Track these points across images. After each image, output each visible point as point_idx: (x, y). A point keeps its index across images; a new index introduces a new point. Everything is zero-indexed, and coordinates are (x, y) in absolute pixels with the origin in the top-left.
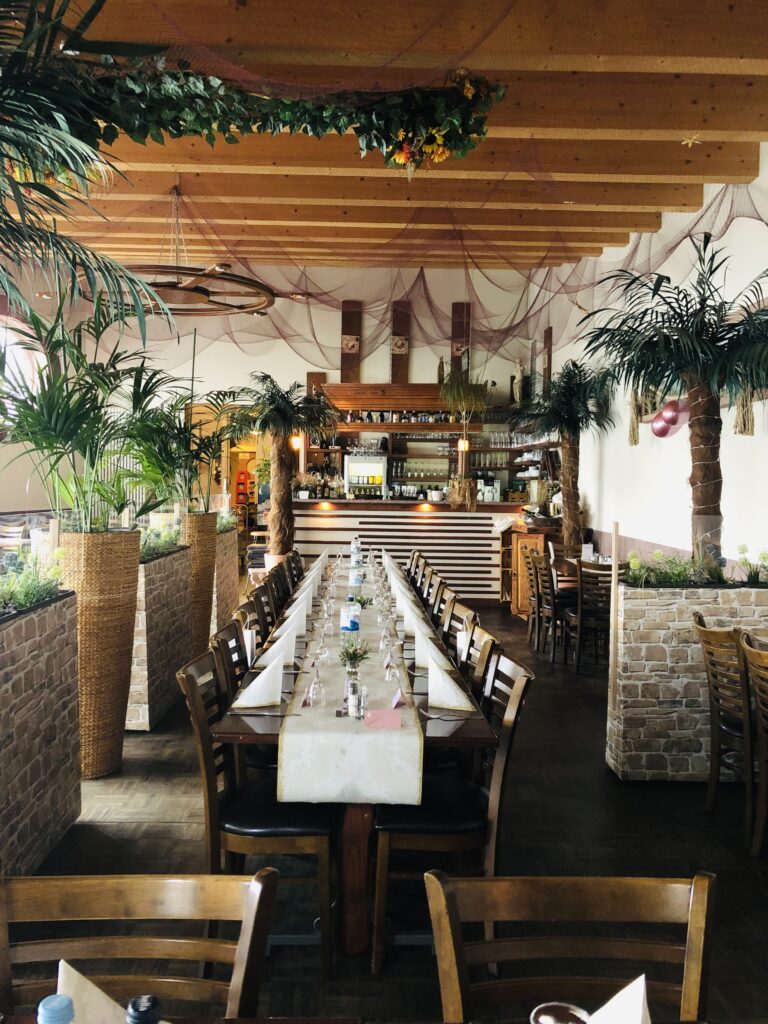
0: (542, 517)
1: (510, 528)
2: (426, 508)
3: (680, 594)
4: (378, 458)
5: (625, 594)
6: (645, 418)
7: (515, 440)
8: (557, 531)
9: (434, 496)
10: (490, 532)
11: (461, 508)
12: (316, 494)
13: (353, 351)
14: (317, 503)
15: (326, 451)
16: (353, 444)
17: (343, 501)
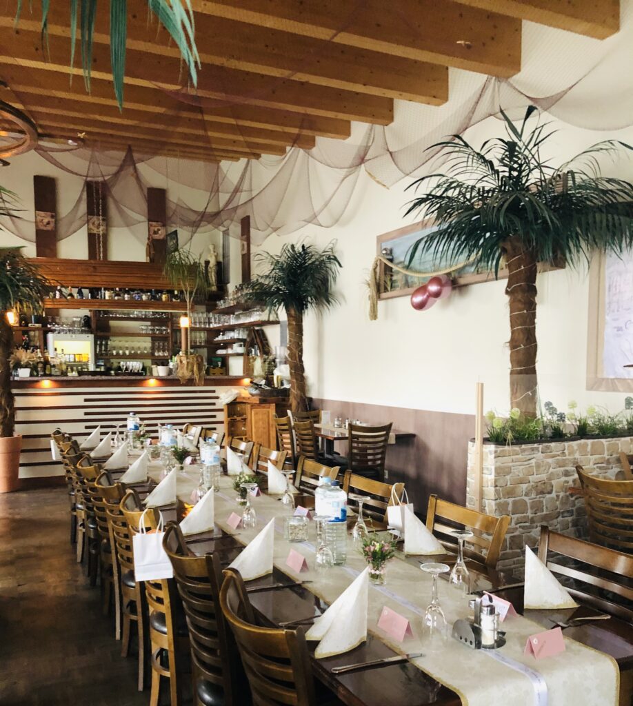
0: (268, 388)
1: (235, 400)
2: (152, 383)
3: (537, 449)
4: (85, 336)
5: (496, 452)
6: (384, 295)
7: (213, 320)
8: (284, 400)
9: (161, 371)
10: (214, 404)
11: (190, 382)
12: (37, 372)
13: (49, 228)
14: (37, 381)
15: (25, 328)
16: (54, 321)
17: (65, 378)
